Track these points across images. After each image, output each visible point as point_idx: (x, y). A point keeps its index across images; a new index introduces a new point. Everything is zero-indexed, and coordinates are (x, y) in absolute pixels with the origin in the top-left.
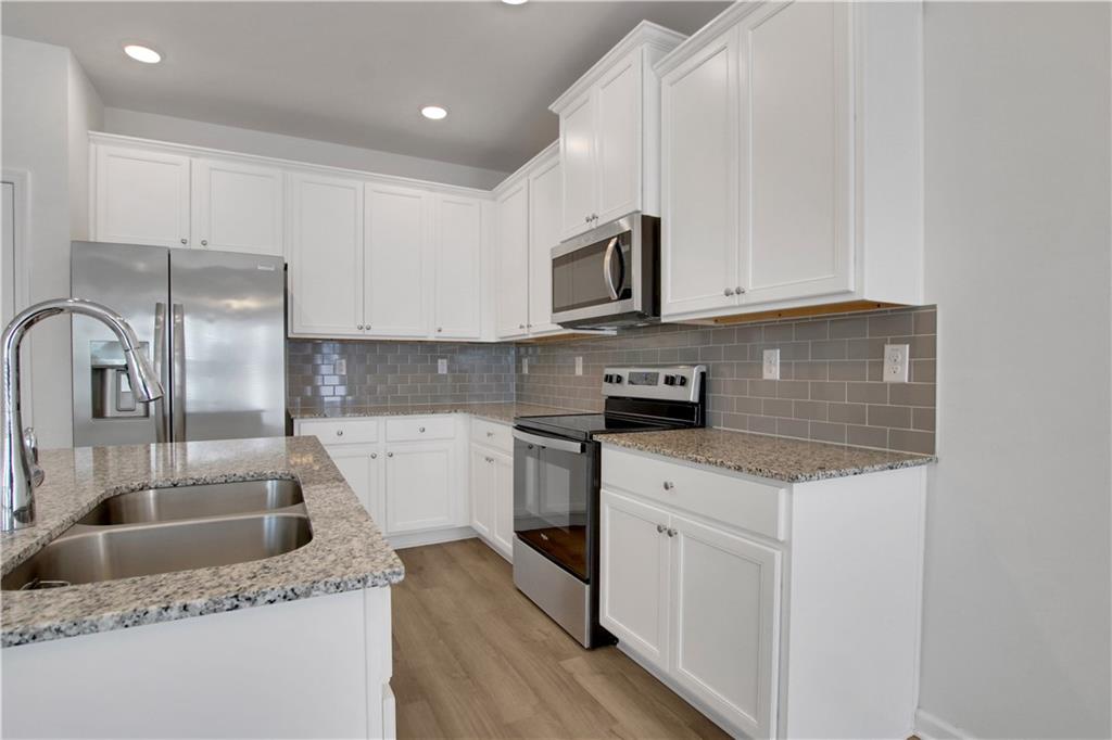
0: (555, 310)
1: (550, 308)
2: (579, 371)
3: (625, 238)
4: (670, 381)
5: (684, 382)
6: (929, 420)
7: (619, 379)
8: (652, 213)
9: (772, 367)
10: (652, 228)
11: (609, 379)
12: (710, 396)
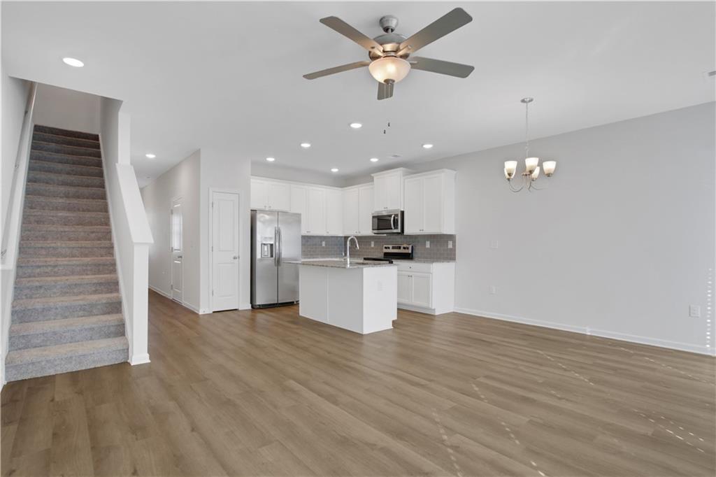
0: (373, 229)
1: (371, 228)
2: (373, 246)
3: (397, 215)
4: (404, 248)
5: (408, 248)
6: (455, 255)
7: (389, 248)
8: (402, 210)
9: (428, 245)
10: (403, 213)
11: (386, 248)
12: (414, 251)
